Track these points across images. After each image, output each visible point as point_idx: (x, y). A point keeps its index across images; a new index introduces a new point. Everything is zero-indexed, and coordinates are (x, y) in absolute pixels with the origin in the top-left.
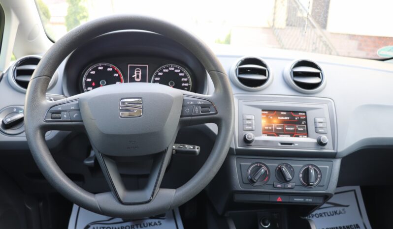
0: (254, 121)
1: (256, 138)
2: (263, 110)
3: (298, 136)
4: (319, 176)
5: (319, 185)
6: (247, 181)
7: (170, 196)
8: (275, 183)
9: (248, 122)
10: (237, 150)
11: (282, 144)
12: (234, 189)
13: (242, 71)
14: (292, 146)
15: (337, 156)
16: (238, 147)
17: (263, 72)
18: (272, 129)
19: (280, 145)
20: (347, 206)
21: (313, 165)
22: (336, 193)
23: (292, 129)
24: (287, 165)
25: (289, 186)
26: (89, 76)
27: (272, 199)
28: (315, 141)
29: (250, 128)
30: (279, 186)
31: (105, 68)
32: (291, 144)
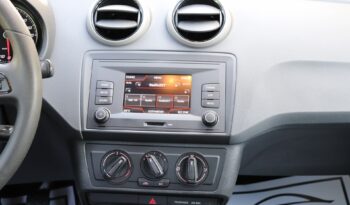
0: (112, 91)
1: (113, 116)
2: (128, 74)
3: (176, 113)
4: (206, 170)
5: (206, 182)
6: (101, 177)
8: (140, 180)
9: (102, 92)
10: (84, 132)
11: (149, 123)
13: (101, 16)
14: (165, 126)
15: (231, 141)
16: (86, 129)
17: (133, 17)
18: (138, 102)
19: (146, 125)
20: (330, 202)
23: (167, 101)
24: (157, 155)
25: (160, 184)
28: (199, 119)
29: (105, 100)
30: (146, 183)
32: (162, 124)
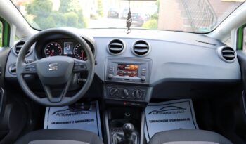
0: (114, 69)
1: (114, 77)
5: (142, 98)
6: (109, 95)
7: (68, 100)
8: (121, 97)
10: (105, 81)
13: (111, 46)
17: (121, 47)
18: (122, 73)
19: (124, 80)
23: (130, 73)
26: (48, 48)
28: (140, 79)
29: (112, 72)
30: (123, 98)
31: (54, 44)
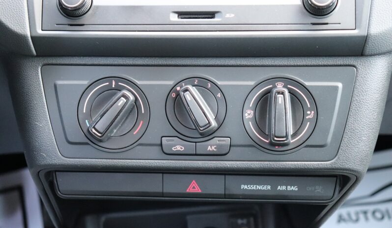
4: (310, 115)
8: (165, 141)
11: (182, 14)
12: (43, 163)
14: (216, 20)
15: (368, 50)
16: (40, 32)
19: (174, 18)
21: (287, 81)
22: (370, 170)
24: (202, 84)
25: (211, 148)
27: (173, 186)
30: (179, 148)
32: (211, 15)
